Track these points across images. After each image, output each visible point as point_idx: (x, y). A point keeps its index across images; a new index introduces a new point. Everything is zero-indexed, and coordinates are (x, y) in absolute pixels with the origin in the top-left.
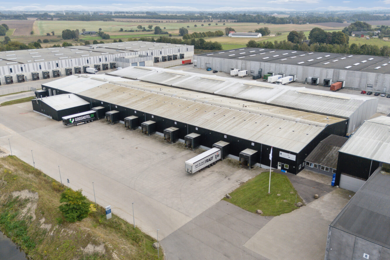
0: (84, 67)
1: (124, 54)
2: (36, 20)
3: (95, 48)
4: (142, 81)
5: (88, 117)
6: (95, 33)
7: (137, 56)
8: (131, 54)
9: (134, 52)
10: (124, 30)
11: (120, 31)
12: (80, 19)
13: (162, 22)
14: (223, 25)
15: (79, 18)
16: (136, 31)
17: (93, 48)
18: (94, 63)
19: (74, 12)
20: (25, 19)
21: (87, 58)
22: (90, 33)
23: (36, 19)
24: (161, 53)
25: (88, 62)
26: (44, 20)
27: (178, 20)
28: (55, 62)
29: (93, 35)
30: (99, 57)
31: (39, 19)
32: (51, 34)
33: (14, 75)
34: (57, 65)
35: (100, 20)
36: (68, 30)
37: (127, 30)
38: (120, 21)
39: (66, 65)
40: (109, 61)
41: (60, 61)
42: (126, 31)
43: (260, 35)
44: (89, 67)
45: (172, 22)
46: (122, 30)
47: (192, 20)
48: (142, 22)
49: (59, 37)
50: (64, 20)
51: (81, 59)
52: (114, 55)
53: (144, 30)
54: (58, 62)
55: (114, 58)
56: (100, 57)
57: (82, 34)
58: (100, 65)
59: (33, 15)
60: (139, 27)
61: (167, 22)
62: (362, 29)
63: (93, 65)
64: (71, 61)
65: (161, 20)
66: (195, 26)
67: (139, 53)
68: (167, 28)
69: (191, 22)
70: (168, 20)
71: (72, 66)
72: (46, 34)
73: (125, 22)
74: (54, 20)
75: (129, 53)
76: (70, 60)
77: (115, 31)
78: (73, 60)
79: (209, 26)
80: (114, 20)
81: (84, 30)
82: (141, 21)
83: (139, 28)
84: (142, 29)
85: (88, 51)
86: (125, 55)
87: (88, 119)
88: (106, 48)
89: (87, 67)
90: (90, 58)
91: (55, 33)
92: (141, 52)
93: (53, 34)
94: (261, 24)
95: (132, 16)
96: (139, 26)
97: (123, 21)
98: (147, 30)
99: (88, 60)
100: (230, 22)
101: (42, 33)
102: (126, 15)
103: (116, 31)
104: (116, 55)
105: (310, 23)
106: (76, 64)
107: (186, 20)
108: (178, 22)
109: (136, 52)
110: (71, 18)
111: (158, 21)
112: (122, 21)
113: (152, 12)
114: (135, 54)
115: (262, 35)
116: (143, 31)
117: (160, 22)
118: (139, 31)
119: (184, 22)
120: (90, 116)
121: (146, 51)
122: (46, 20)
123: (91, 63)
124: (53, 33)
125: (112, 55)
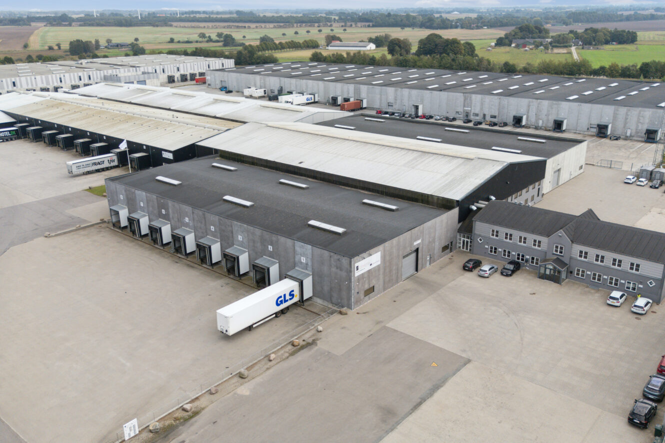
0: (54, 87)
1: (118, 70)
2: (45, 26)
3: (84, 64)
4: (101, 98)
5: (7, 134)
6: (127, 46)
7: (140, 73)
8: (129, 71)
9: (134, 68)
10: (176, 40)
11: (169, 42)
12: (115, 24)
13: (249, 27)
14: (343, 32)
15: (114, 22)
16: (197, 42)
17: (81, 64)
18: (71, 82)
19: (115, 13)
20: (28, 25)
21: (60, 76)
22: (119, 46)
23: (45, 24)
24: (178, 69)
25: (61, 81)
26: (57, 26)
27: (276, 24)
28: (11, 80)
29: (124, 49)
30: (78, 74)
31: (49, 25)
32: (56, 48)
34: (14, 84)
35: (149, 26)
36: (78, 41)
37: (181, 40)
38: (180, 26)
39: (28, 85)
40: (94, 80)
41: (18, 79)
42: (179, 42)
43: (372, 46)
44: (62, 88)
45: (265, 28)
46: (172, 41)
47: (299, 24)
48: (217, 28)
49: (66, 51)
50: (90, 25)
51: (50, 76)
52: (102, 72)
53: (210, 40)
54: (15, 79)
55: (102, 75)
56: (80, 74)
57: (106, 47)
58: (79, 84)
59: (44, 17)
60: (201, 35)
61: (257, 27)
62: (530, 36)
63: (70, 85)
64: (35, 78)
65: (247, 25)
66: (296, 33)
67: (142, 69)
68: (247, 37)
69: (297, 26)
70: (258, 25)
71: (36, 85)
72: (47, 48)
73: (188, 27)
74: (74, 26)
75: (126, 70)
76: (33, 78)
77: (161, 41)
78: (38, 77)
79: (319, 33)
80: (171, 26)
81: (109, 41)
82: (215, 27)
83: (200, 37)
84: (206, 39)
85: (70, 67)
86: (120, 72)
87: (7, 136)
88: (101, 63)
89: (59, 88)
90: (64, 76)
91: (61, 46)
92: (146, 68)
93: (59, 48)
94: (407, 29)
95: (206, 17)
96: (201, 33)
97: (185, 27)
98: (214, 40)
99: (60, 78)
100: (361, 27)
101: (42, 46)
102: (198, 16)
103: (162, 43)
104: (105, 71)
105: (488, 28)
106: (43, 83)
107: (288, 24)
108: (275, 27)
109: (138, 68)
110: (102, 22)
111: (242, 27)
112: (183, 27)
113: (246, 12)
114: (136, 71)
115: (377, 47)
116: (207, 41)
117: (245, 27)
118: (200, 42)
119: (285, 28)
120: (10, 133)
121: (154, 67)
122: (60, 26)
123: (65, 83)
124: (59, 45)
125: (98, 72)
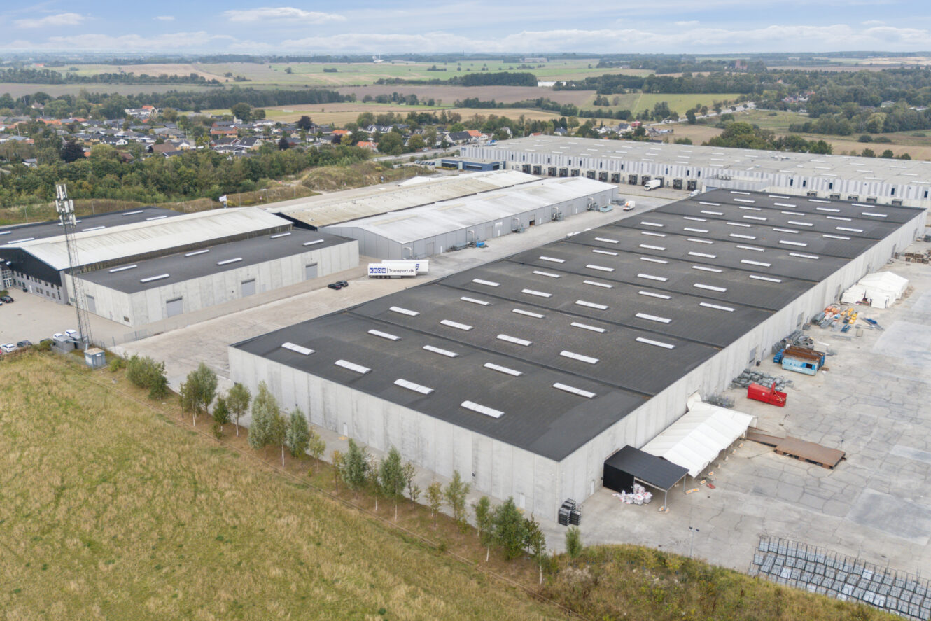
24: (831, 186)
33: (570, 168)
34: (622, 167)
39: (634, 170)
